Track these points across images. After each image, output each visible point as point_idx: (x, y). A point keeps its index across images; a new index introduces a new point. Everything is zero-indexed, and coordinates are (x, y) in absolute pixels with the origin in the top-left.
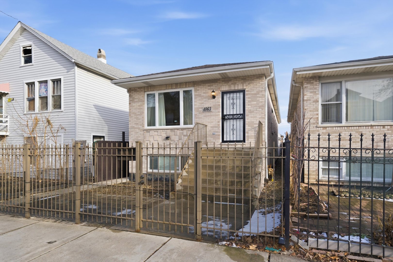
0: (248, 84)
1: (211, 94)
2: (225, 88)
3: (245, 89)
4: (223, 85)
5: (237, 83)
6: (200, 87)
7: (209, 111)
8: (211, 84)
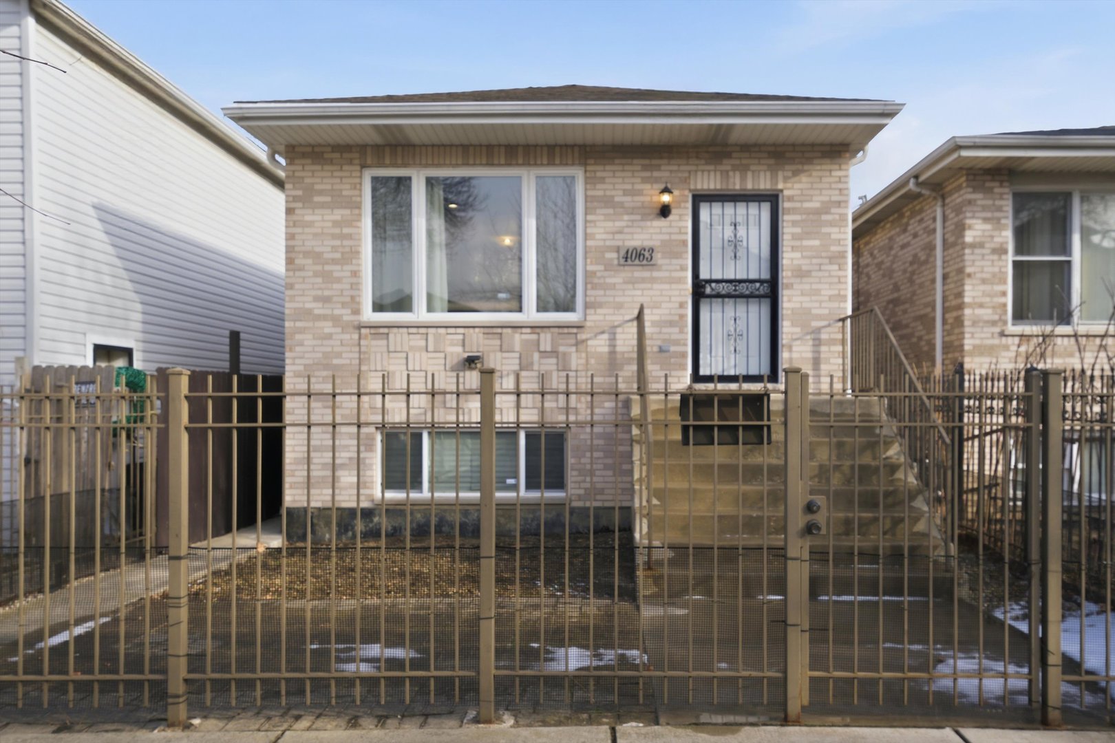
0: (790, 174)
1: (655, 199)
2: (709, 182)
3: (782, 191)
4: (701, 167)
5: (753, 168)
6: (608, 168)
7: (645, 262)
8: (655, 162)
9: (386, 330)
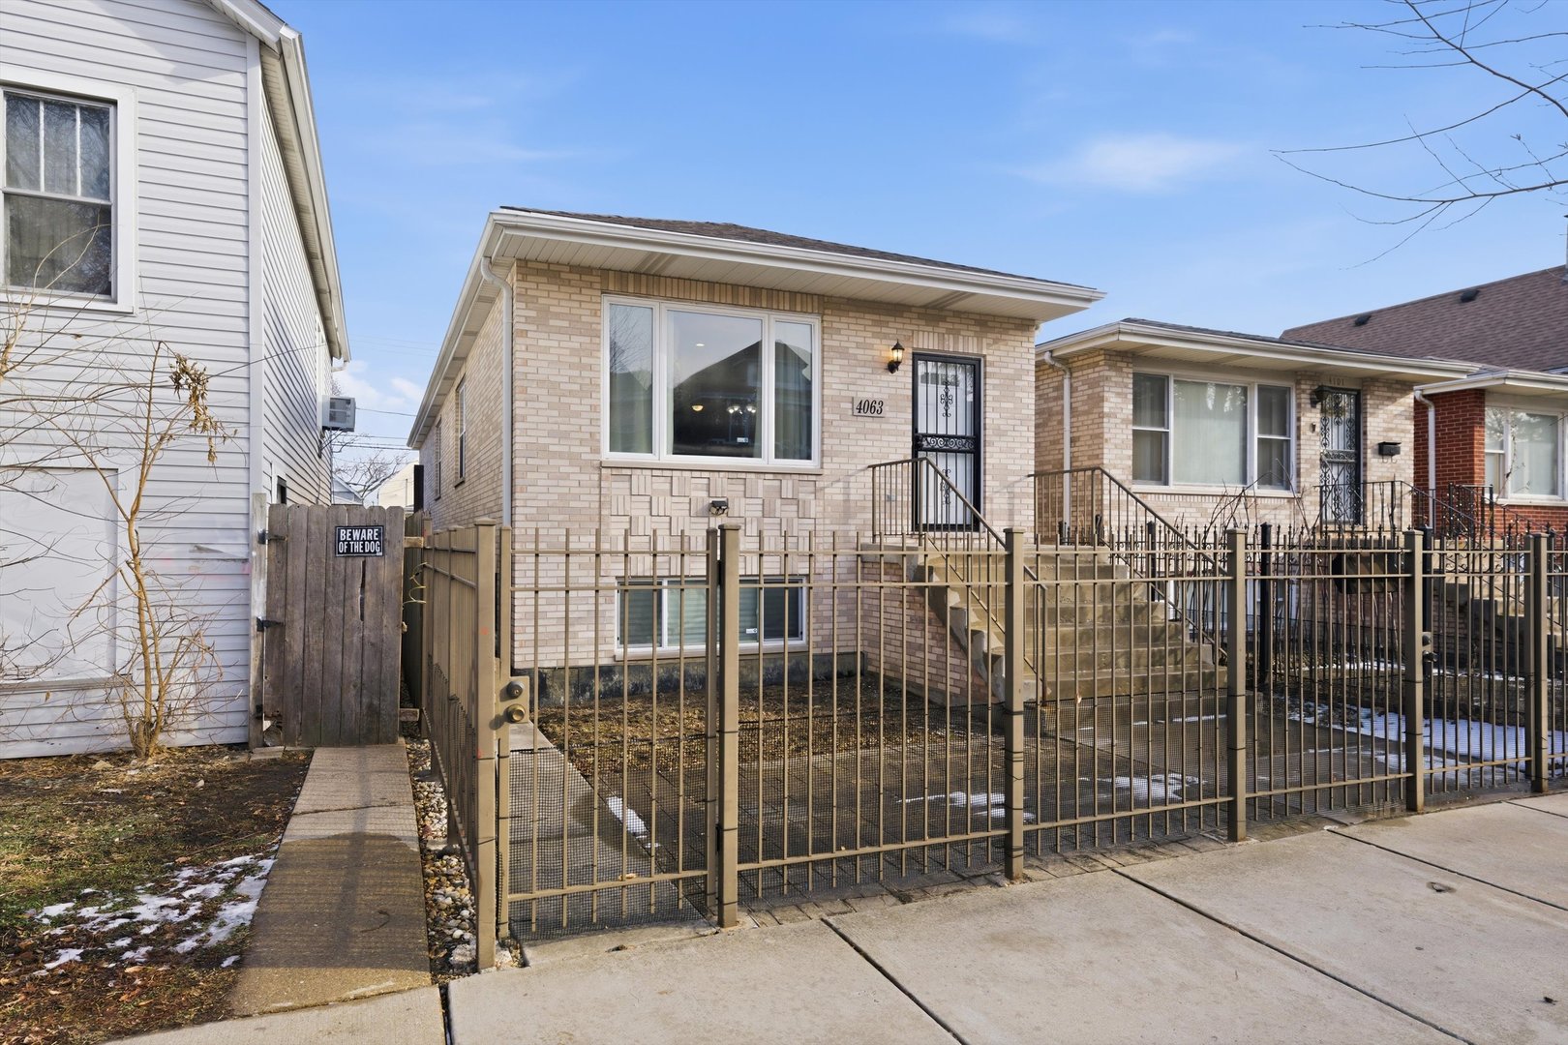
0: (991, 341)
1: (884, 354)
2: (928, 342)
3: (985, 356)
4: (921, 328)
6: (843, 319)
7: (875, 414)
8: (883, 318)
9: (628, 472)
